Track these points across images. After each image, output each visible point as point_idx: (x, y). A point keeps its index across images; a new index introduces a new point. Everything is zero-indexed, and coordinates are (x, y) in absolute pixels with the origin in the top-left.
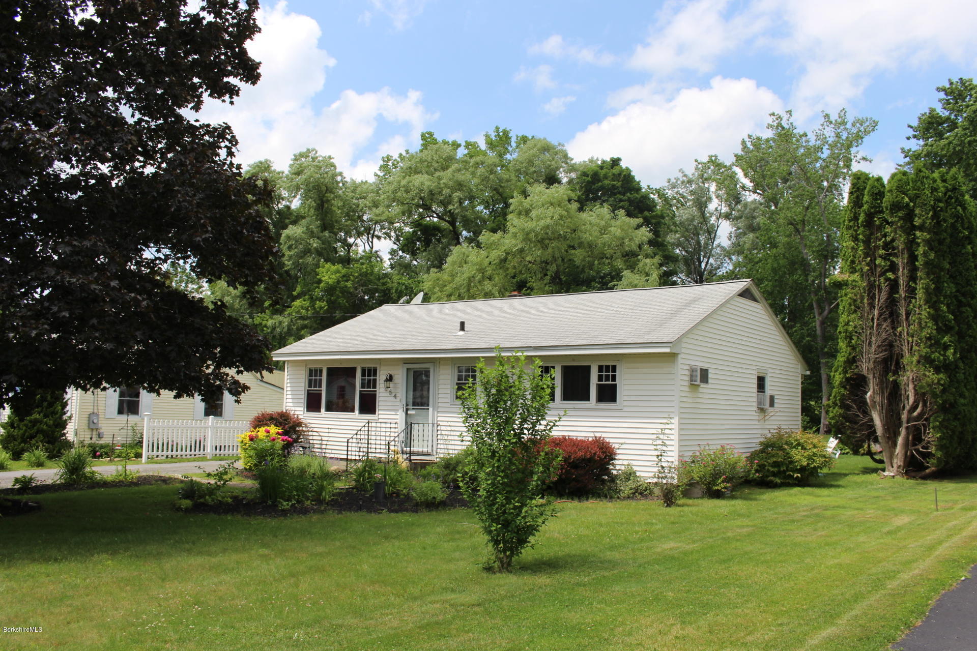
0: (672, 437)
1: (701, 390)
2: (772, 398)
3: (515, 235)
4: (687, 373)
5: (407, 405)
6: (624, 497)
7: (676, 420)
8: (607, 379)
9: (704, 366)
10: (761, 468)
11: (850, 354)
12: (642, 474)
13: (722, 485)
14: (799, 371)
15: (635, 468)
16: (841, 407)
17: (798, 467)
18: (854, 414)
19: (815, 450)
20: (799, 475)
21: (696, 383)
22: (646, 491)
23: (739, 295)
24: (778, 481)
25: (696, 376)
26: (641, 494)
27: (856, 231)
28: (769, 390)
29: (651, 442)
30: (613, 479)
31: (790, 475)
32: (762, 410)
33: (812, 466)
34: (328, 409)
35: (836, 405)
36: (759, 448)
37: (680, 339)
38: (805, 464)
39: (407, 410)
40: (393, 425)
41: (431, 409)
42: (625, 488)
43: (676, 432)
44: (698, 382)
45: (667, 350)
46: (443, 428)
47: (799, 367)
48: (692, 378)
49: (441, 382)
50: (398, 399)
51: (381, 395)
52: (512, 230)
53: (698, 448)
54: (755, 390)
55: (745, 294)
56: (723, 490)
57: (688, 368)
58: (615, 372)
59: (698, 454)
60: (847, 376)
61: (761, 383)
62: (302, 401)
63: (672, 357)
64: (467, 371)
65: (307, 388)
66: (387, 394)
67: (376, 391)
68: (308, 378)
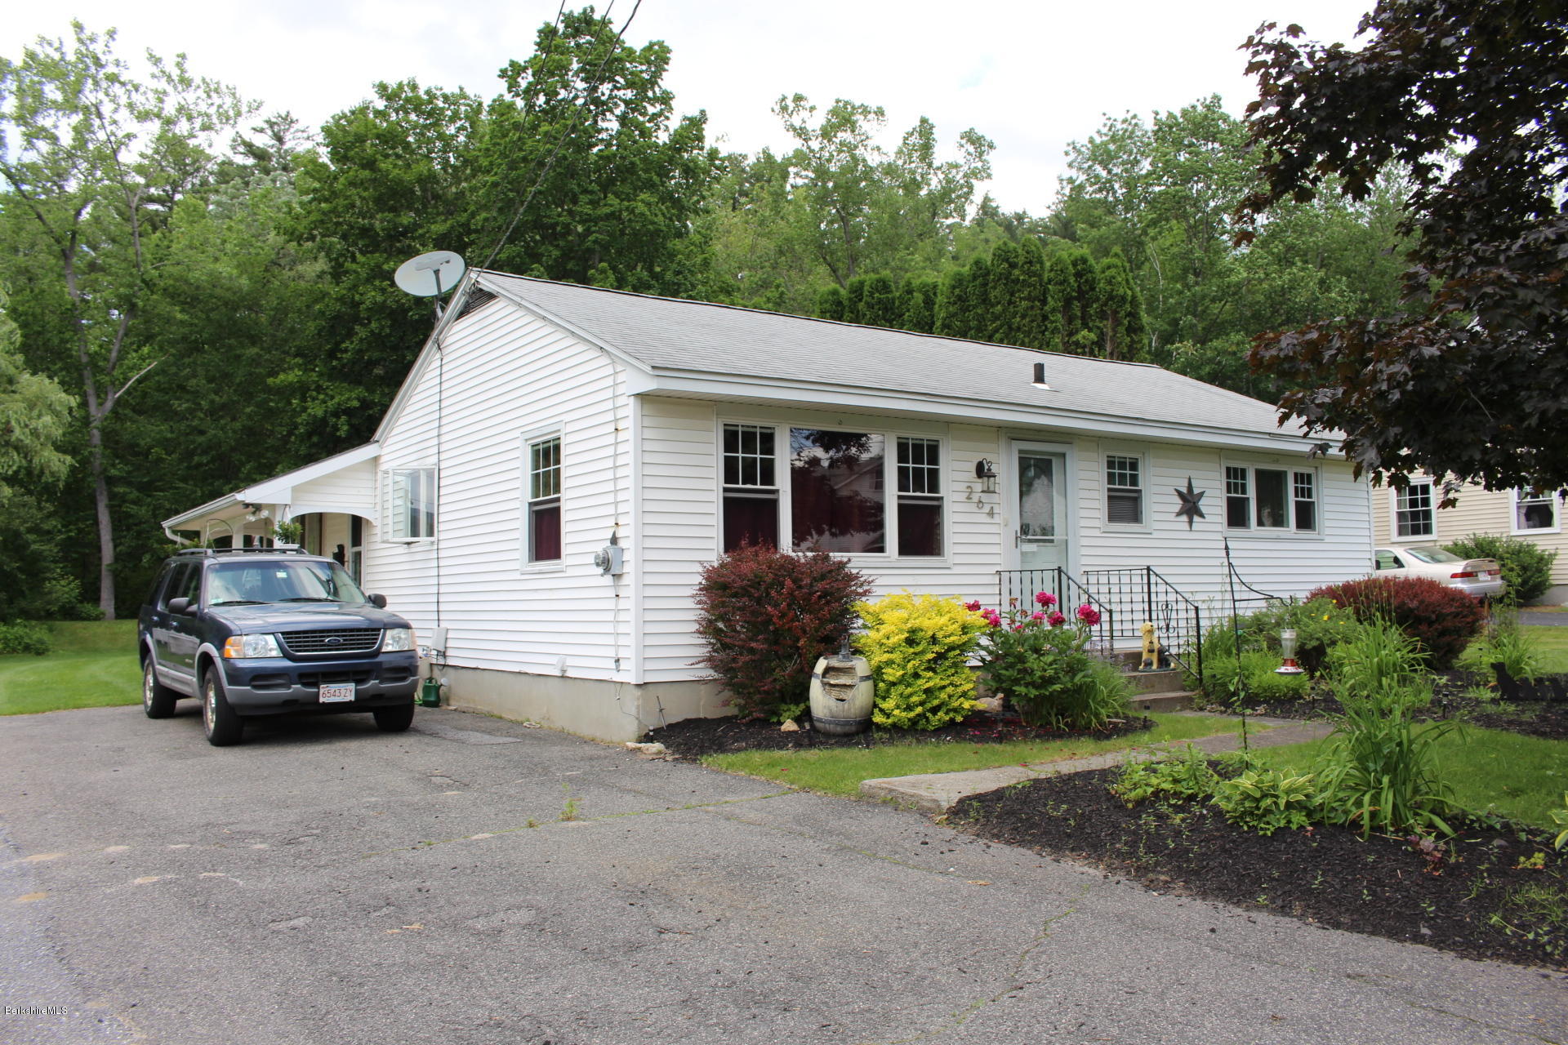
5: (1021, 533)
8: (1303, 492)
39: (1022, 544)
41: (1071, 542)
49: (1081, 484)
50: (997, 519)
51: (956, 507)
58: (1311, 483)
62: (713, 521)
64: (1122, 465)
65: (722, 484)
66: (973, 508)
67: (942, 498)
68: (722, 454)
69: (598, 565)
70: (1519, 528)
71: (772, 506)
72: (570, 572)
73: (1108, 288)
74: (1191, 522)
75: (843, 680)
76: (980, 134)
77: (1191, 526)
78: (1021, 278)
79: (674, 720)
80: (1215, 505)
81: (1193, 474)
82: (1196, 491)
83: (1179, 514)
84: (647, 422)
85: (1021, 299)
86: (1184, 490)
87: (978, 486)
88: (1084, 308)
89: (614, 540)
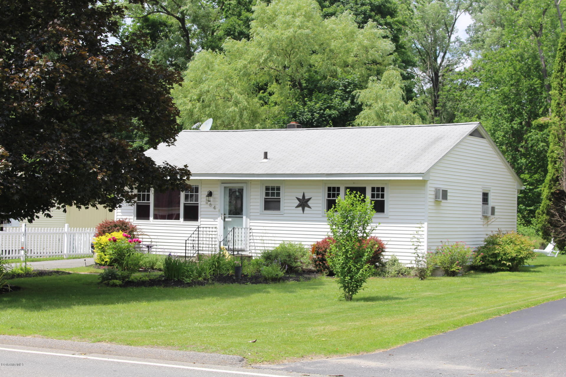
0: (423, 236)
1: (442, 204)
2: (493, 209)
3: (259, 44)
4: (433, 193)
5: (225, 214)
6: (391, 276)
7: (425, 225)
8: (378, 196)
9: (444, 187)
10: (483, 258)
11: (554, 174)
12: (403, 262)
13: (456, 268)
14: (516, 187)
15: (398, 258)
16: (547, 214)
17: (510, 258)
18: (557, 220)
19: (522, 246)
20: (510, 263)
21: (439, 200)
22: (405, 272)
23: (470, 135)
24: (495, 267)
25: (439, 195)
26: (402, 274)
27: (562, 80)
28: (492, 202)
29: (409, 240)
30: (383, 265)
31: (504, 263)
32: (485, 217)
33: (520, 257)
34: (156, 217)
35: (544, 213)
36: (483, 244)
37: (429, 171)
38: (514, 255)
39: (225, 218)
40: (214, 230)
41: (244, 217)
42: (392, 270)
43: (425, 233)
44: (441, 199)
45: (421, 178)
46: (253, 231)
47: (516, 184)
48: (436, 197)
49: (252, 197)
50: (217, 210)
51: (202, 206)
52: (256, 38)
53: (440, 244)
54: (481, 203)
55: (475, 133)
56: (457, 271)
57: (433, 189)
58: (384, 192)
59: (440, 247)
60: (552, 191)
61: (485, 197)
62: (133, 211)
63: (423, 183)
64: (273, 189)
66: (208, 206)
67: (199, 203)
77: (303, 212)
80: (318, 203)
81: (306, 191)
82: (306, 198)
83: (297, 207)
86: (301, 197)
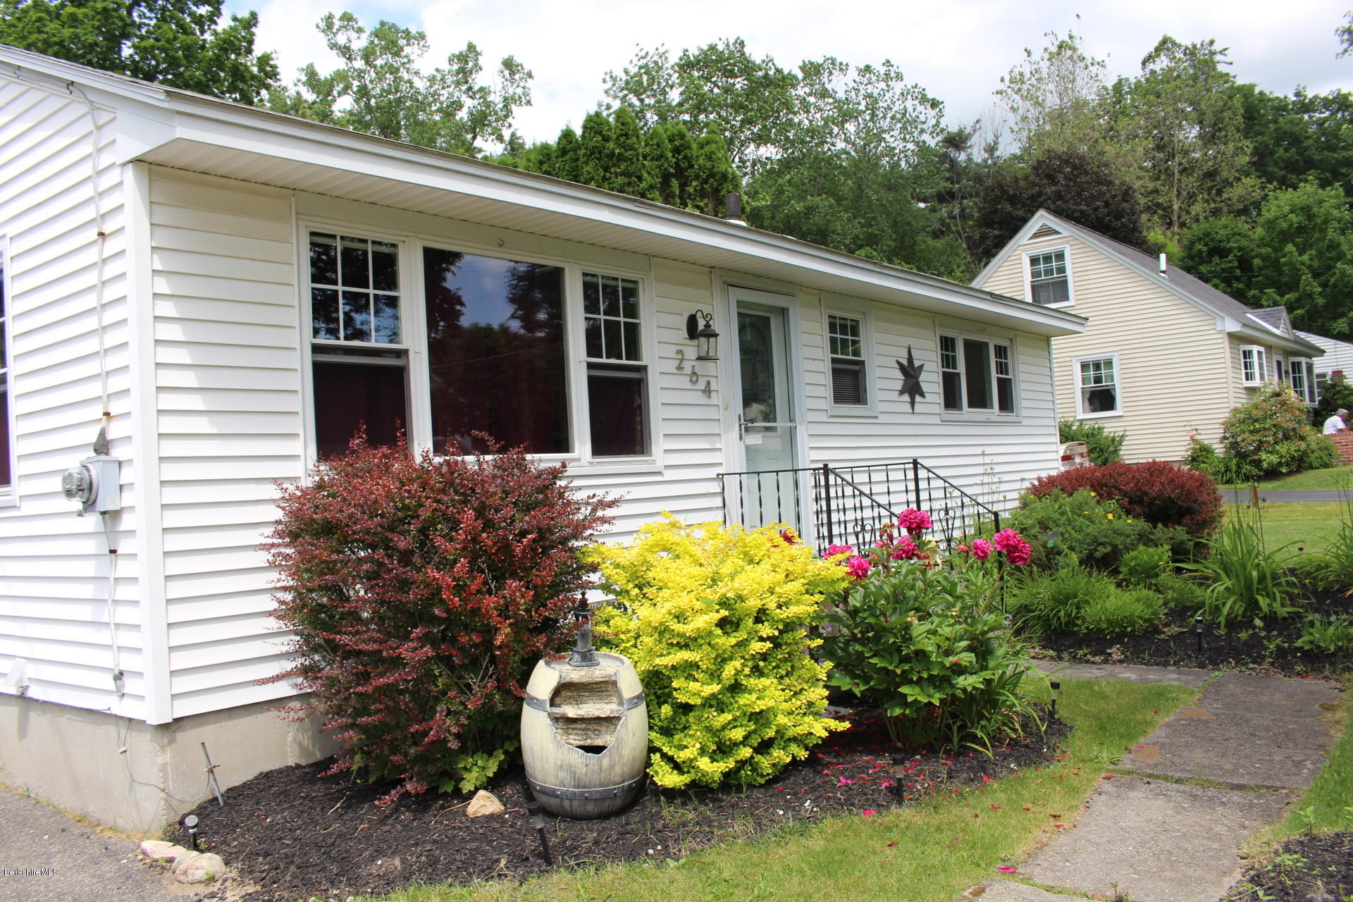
8: (1001, 368)
49: (805, 352)
50: (714, 399)
51: (665, 381)
58: (1007, 358)
64: (844, 330)
65: (309, 339)
66: (684, 382)
67: (645, 368)
68: (307, 285)
69: (69, 493)
70: (1084, 412)
71: (397, 378)
72: (28, 508)
73: (709, 164)
74: (913, 403)
75: (591, 708)
76: (519, 61)
77: (913, 409)
78: (617, 151)
79: (237, 780)
80: (932, 381)
81: (912, 342)
82: (917, 364)
83: (902, 392)
84: (163, 215)
85: (617, 175)
86: (905, 362)
87: (691, 351)
88: (683, 186)
89: (102, 446)
